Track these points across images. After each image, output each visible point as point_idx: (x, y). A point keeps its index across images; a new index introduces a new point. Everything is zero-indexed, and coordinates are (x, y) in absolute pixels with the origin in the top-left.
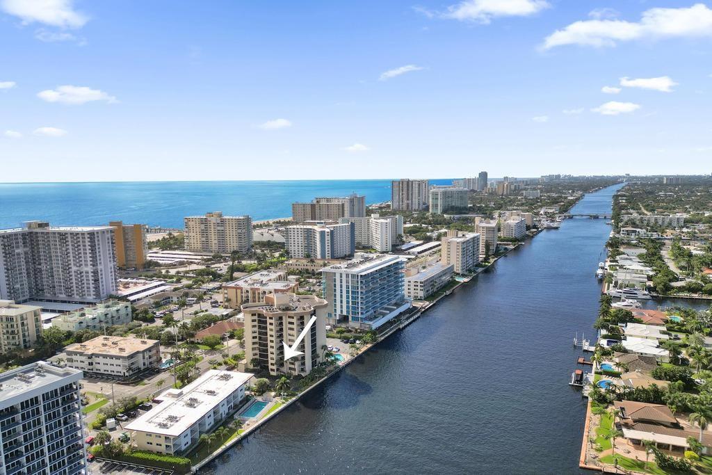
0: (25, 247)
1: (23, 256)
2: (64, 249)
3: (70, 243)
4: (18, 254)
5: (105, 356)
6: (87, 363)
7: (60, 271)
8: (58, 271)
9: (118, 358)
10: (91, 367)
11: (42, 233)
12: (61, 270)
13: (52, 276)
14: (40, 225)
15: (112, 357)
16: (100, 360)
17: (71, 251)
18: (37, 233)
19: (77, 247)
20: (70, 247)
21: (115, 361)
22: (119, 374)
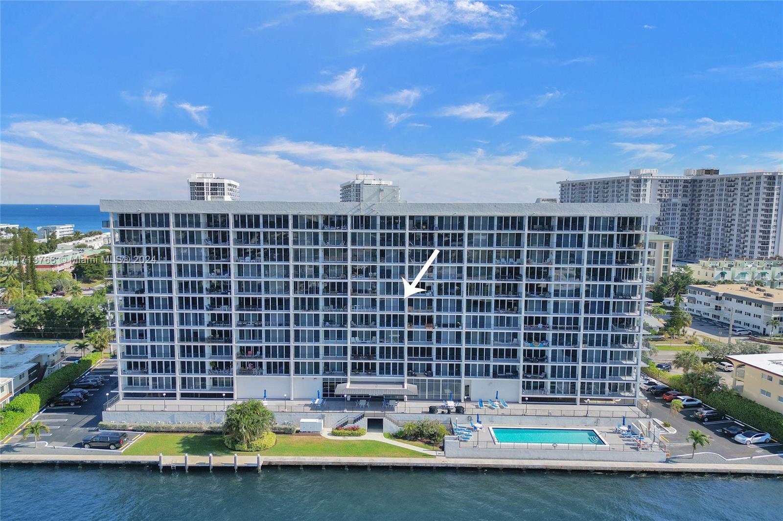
0: (685, 196)
1: (679, 207)
2: (730, 199)
3: (739, 192)
4: (675, 204)
5: (740, 300)
6: (713, 306)
7: (720, 230)
8: (717, 229)
9: (759, 304)
10: (717, 313)
11: (708, 180)
12: (721, 227)
13: (709, 235)
14: (708, 172)
15: (750, 302)
16: (733, 304)
17: (738, 202)
18: (701, 181)
19: (746, 196)
20: (738, 197)
21: (753, 309)
22: (756, 330)
